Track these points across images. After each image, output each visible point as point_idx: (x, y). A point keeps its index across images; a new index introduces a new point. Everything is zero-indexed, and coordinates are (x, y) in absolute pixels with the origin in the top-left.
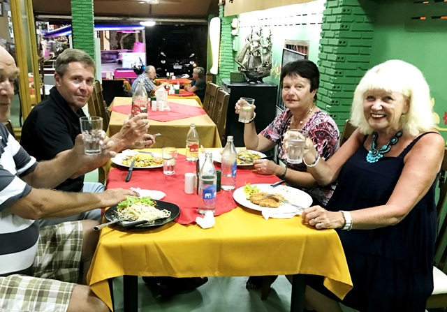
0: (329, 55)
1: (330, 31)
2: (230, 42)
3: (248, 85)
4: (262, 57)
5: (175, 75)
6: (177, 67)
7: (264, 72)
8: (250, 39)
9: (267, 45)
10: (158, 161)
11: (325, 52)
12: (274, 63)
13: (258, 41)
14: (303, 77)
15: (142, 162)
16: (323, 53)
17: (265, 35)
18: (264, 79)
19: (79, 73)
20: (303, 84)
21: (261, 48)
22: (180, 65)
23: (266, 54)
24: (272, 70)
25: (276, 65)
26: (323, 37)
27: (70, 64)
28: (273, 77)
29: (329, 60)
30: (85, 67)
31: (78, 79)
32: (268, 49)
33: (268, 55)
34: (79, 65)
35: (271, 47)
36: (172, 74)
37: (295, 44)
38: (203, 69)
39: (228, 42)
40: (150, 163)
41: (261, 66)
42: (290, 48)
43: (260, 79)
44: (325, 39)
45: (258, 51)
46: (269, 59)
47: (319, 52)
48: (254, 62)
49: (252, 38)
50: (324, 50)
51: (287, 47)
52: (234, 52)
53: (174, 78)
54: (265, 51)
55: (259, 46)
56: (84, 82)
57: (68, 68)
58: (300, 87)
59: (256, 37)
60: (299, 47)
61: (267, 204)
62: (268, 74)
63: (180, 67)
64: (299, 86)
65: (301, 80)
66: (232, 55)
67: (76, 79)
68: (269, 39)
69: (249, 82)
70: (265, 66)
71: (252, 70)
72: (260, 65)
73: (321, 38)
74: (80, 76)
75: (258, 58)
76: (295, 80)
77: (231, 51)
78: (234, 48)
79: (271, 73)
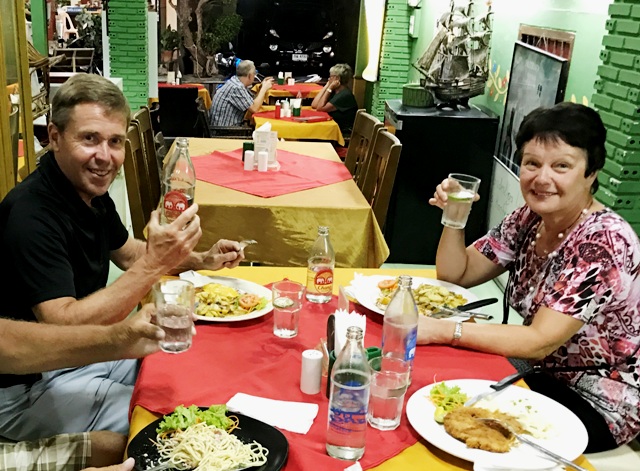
0: (623, 70)
1: (630, 21)
2: (405, 19)
3: (438, 113)
4: (469, 58)
5: (293, 77)
6: (299, 57)
7: (473, 89)
8: (447, 23)
9: (480, 34)
10: (249, 304)
11: (615, 65)
12: (494, 70)
13: (464, 27)
14: (573, 143)
15: (217, 307)
16: (610, 66)
17: (480, 13)
18: (471, 102)
19: (94, 127)
20: (570, 160)
21: (468, 40)
22: (304, 53)
23: (478, 51)
24: (488, 84)
25: (497, 74)
26: (611, 32)
27: (78, 108)
28: (491, 96)
29: (623, 83)
30: (107, 114)
31: (93, 138)
32: (483, 43)
33: (483, 55)
34: (96, 110)
35: (488, 37)
36: (289, 74)
37: (543, 35)
38: (348, 67)
39: (400, 19)
40: (232, 308)
41: (466, 76)
42: (531, 43)
43: (464, 102)
44: (616, 36)
45: (463, 47)
46: (484, 62)
47: (601, 63)
48: (453, 68)
49: (451, 20)
50: (612, 60)
51: (524, 40)
52: (412, 40)
53: (292, 82)
54: (476, 45)
55: (465, 37)
56: (105, 143)
57: (74, 117)
58: (563, 166)
59: (459, 19)
60: (550, 41)
61: (484, 442)
62: (481, 92)
63: (304, 58)
64: (560, 165)
65: (566, 151)
66: (406, 44)
67: (88, 138)
68: (486, 21)
69: (439, 108)
70: (474, 75)
71: (447, 84)
72: (464, 73)
73: (606, 33)
74: (97, 133)
75: (462, 61)
76: (554, 151)
77: (406, 38)
78: (411, 32)
79: (486, 90)
